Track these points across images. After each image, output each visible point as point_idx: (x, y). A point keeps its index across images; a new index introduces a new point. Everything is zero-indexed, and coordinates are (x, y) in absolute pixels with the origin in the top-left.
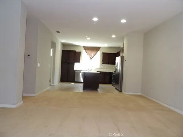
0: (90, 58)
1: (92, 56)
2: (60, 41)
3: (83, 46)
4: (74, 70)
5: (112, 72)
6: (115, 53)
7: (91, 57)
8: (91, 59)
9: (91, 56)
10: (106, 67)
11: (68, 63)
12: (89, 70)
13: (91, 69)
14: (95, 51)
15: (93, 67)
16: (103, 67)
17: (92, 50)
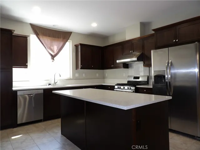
0: (51, 55)
1: (56, 51)
3: (31, 24)
4: (14, 89)
7: (53, 54)
8: (53, 57)
9: (53, 51)
12: (50, 84)
13: (56, 82)
14: (62, 39)
15: (60, 76)
16: (79, 76)
17: (53, 37)
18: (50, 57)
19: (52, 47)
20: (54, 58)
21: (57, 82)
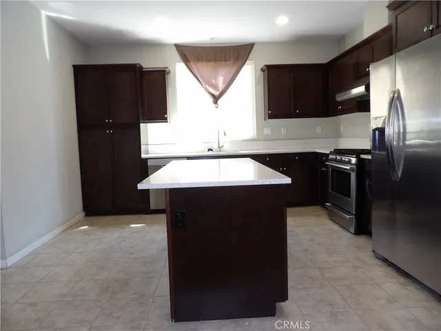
0: (213, 95)
1: (221, 86)
2: (44, 13)
3: (176, 45)
4: (143, 156)
5: (327, 155)
6: (325, 62)
7: (216, 93)
8: (216, 99)
9: (216, 87)
10: (283, 131)
11: (110, 126)
12: (212, 150)
13: (220, 146)
14: (232, 62)
15: (225, 135)
16: (272, 133)
17: (215, 60)
18: (211, 99)
19: (214, 81)
20: (217, 101)
21: (223, 146)
